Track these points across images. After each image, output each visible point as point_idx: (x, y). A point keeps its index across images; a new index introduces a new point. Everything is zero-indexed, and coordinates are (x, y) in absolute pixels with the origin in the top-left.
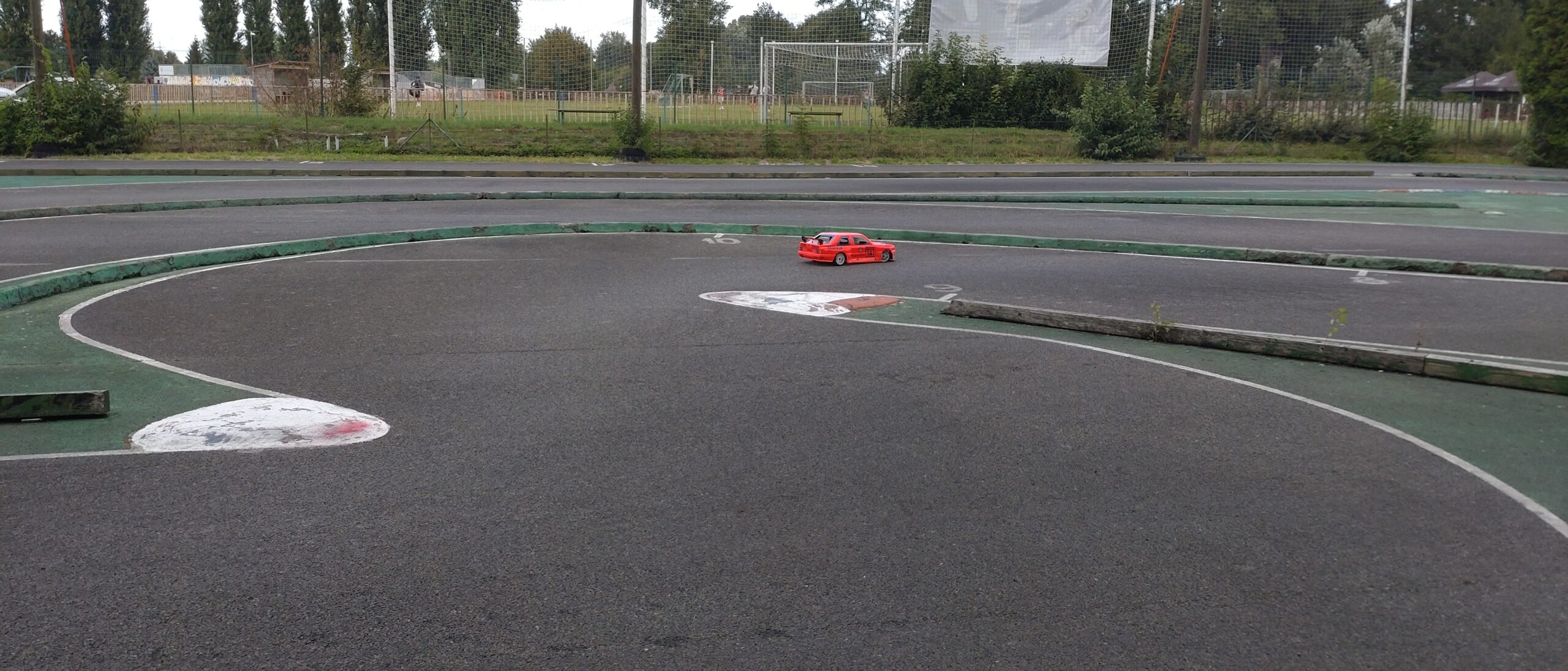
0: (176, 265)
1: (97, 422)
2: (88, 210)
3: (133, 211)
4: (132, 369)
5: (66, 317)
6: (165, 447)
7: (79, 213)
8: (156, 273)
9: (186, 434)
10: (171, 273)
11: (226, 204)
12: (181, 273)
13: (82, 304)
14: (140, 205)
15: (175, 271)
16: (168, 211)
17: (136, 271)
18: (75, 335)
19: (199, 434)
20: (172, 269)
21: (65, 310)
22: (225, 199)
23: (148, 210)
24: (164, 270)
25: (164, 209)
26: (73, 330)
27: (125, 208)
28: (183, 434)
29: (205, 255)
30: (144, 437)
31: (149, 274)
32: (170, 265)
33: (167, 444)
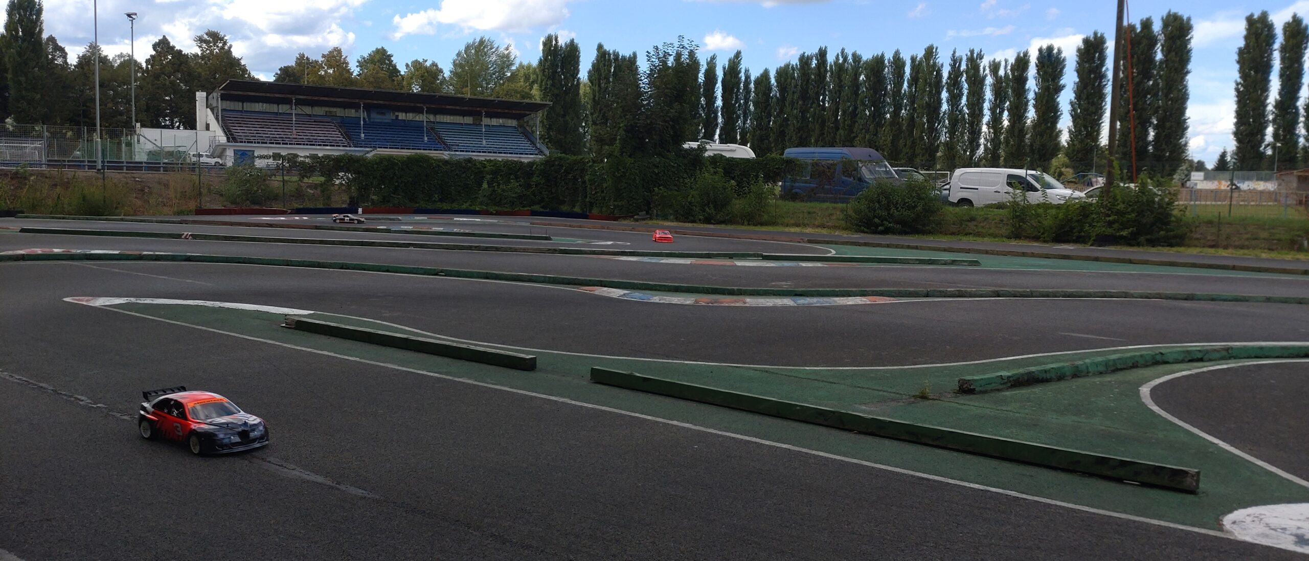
0: (1234, 355)
1: (1190, 497)
2: (1149, 296)
3: (1186, 299)
4: (1211, 450)
5: (1145, 390)
6: (1256, 537)
7: (1141, 297)
8: (1215, 360)
9: (1275, 530)
10: (1230, 361)
11: (1268, 300)
12: (1239, 363)
13: (1156, 380)
14: (1192, 294)
15: (1234, 361)
16: (1216, 302)
17: (1199, 356)
18: (1155, 408)
19: (1287, 532)
20: (1230, 358)
21: (1144, 384)
22: (1268, 295)
23: (1200, 300)
24: (1223, 358)
25: (1213, 300)
26: (1153, 403)
27: (1180, 296)
28: (1272, 529)
29: (1261, 348)
30: (1234, 523)
31: (1210, 360)
32: (1229, 354)
33: (1258, 535)
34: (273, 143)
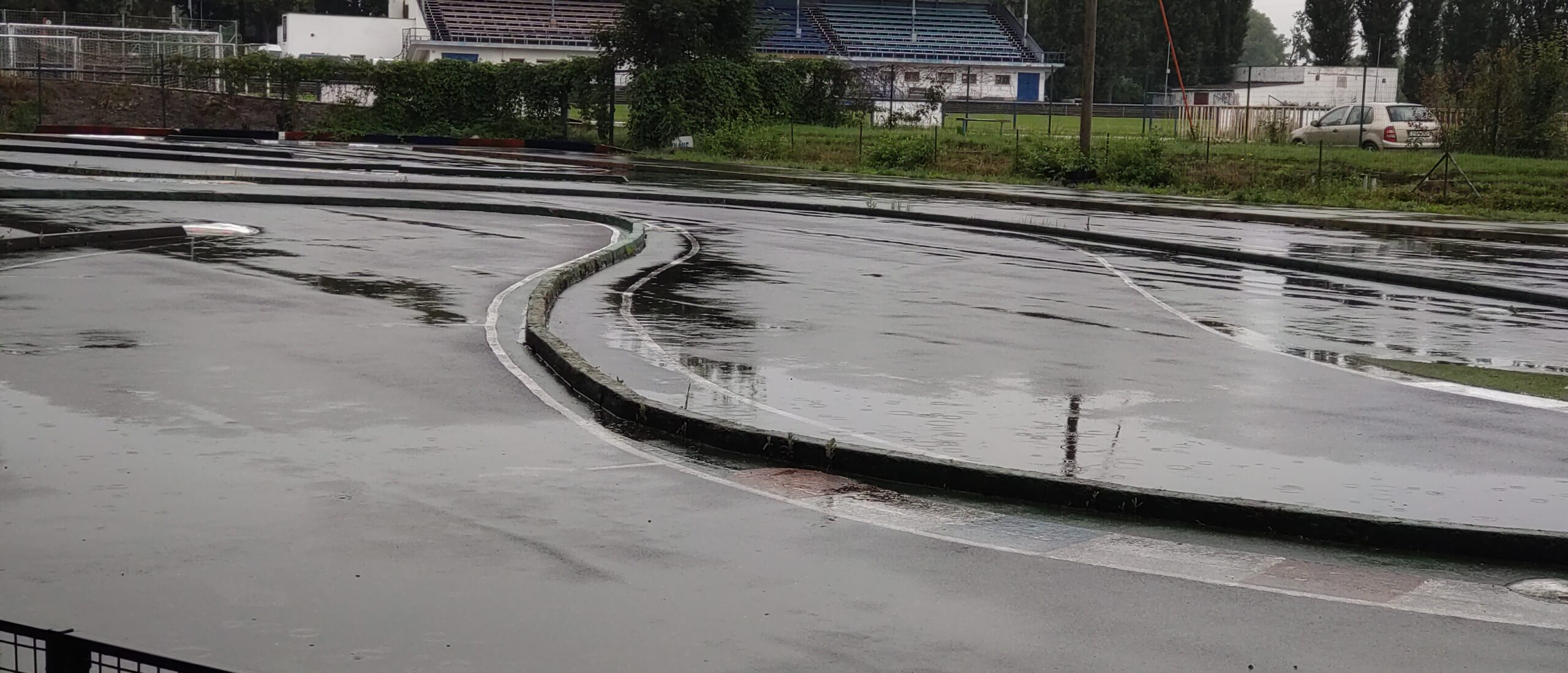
34: (511, 41)
